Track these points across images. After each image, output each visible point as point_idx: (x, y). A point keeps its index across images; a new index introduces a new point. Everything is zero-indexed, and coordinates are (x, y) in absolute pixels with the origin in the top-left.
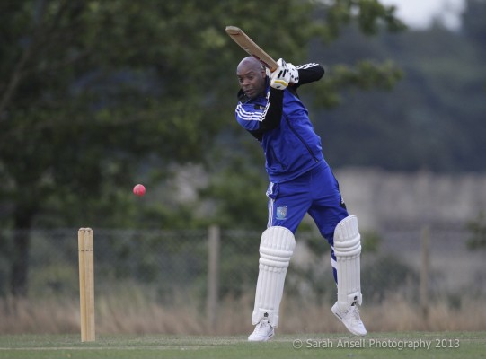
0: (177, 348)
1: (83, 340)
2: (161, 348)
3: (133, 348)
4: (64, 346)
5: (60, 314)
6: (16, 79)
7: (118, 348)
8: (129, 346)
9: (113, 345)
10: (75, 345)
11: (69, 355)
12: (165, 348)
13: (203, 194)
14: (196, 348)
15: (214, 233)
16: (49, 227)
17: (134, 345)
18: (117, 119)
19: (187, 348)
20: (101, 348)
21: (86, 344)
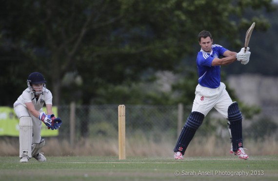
0: (165, 162)
1: (120, 159)
2: (157, 163)
3: (144, 163)
4: (111, 161)
5: (106, 147)
6: (84, 31)
7: (137, 163)
8: (142, 161)
9: (135, 161)
10: (116, 161)
11: (114, 166)
12: (159, 163)
13: (174, 88)
14: (174, 163)
15: (181, 107)
16: (100, 104)
17: (145, 161)
18: (133, 51)
19: (170, 163)
20: (129, 163)
21: (121, 161)
